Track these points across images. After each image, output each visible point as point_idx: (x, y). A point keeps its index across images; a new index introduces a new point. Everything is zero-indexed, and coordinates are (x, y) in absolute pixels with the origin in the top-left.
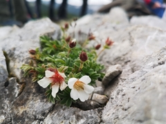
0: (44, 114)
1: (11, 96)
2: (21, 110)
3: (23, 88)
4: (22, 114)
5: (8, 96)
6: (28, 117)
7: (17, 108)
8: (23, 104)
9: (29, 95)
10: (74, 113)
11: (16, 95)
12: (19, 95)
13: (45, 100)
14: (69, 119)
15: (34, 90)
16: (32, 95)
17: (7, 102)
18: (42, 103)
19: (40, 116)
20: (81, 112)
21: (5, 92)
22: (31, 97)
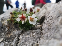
0: (19, 35)
1: (4, 32)
2: (9, 36)
3: (9, 27)
4: (10, 37)
6: (13, 37)
7: (7, 35)
8: (10, 33)
9: (12, 29)
10: (31, 32)
11: (7, 31)
13: (19, 30)
14: (29, 34)
15: (14, 27)
16: (13, 29)
17: (3, 34)
19: (18, 36)
20: (33, 31)
21: (2, 31)
22: (13, 30)
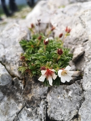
0: (45, 95)
1: (19, 90)
2: (30, 97)
3: (25, 82)
4: (32, 99)
5: (17, 90)
6: (36, 100)
7: (26, 96)
8: (29, 93)
9: (31, 85)
10: (64, 89)
11: (23, 88)
12: (24, 88)
13: (42, 86)
14: (62, 93)
15: (33, 82)
16: (33, 85)
17: (18, 94)
18: (41, 89)
20: (68, 87)
21: (15, 89)
22: (33, 87)
